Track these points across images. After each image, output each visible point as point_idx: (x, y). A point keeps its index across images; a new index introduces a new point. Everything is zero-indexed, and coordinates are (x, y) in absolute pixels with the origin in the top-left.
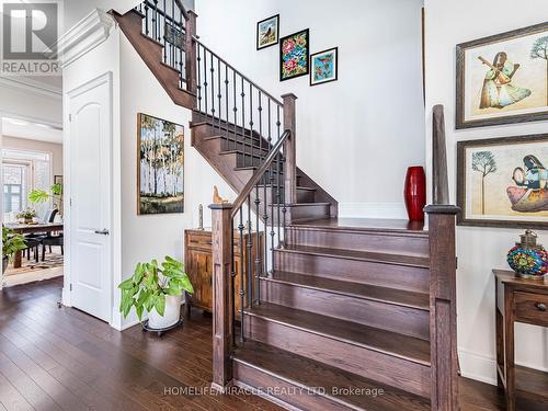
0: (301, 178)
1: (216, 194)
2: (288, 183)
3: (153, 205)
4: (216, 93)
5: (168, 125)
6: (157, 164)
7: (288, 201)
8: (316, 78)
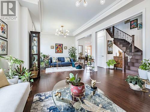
0: (135, 48)
1: (119, 51)
2: (133, 49)
3: (110, 53)
4: (118, 35)
5: (111, 41)
6: (110, 47)
7: (133, 52)
8: (139, 28)
